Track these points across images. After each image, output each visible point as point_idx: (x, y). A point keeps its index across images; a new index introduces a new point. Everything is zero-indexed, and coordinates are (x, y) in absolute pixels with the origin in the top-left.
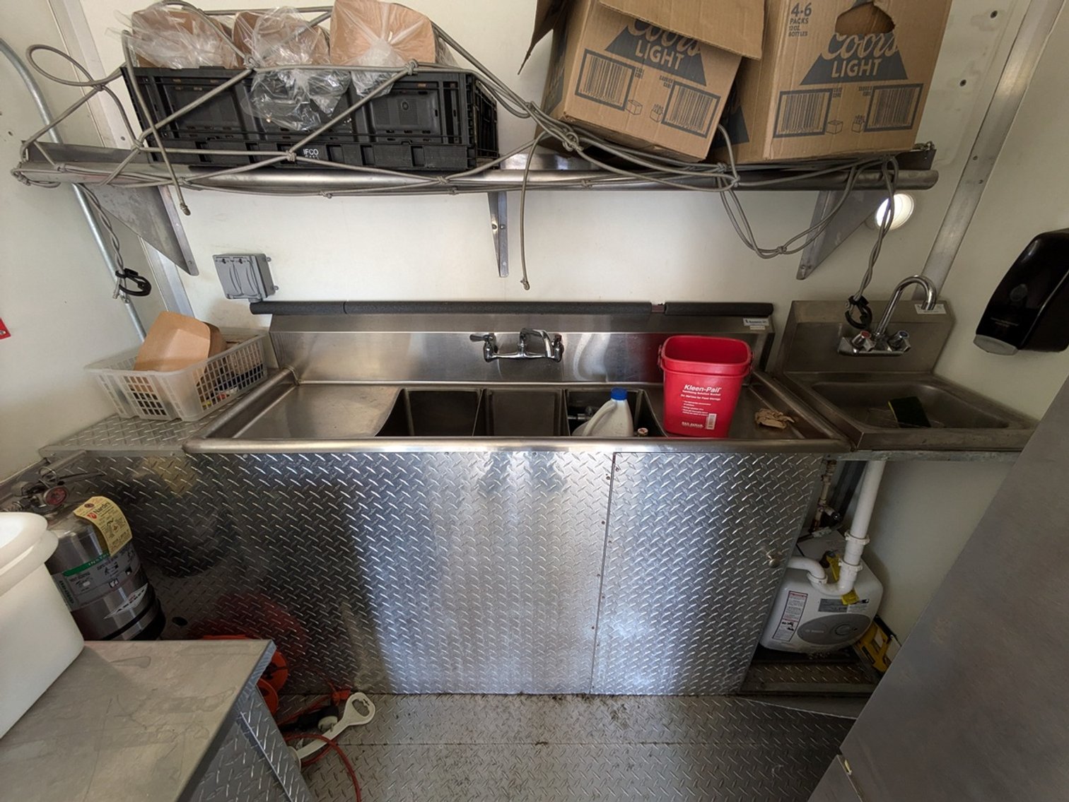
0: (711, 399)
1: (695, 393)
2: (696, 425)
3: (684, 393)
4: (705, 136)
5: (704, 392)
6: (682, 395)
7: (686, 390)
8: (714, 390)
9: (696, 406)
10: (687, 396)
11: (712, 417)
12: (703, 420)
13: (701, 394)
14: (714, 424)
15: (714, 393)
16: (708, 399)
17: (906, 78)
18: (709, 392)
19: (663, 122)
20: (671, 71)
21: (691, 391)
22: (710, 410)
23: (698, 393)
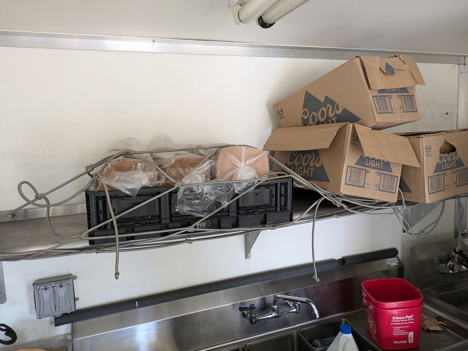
0: (409, 323)
1: (400, 321)
2: (403, 342)
3: (393, 322)
4: (395, 193)
5: (405, 319)
6: (392, 324)
7: (394, 320)
8: (409, 317)
9: (401, 329)
10: (395, 324)
11: (411, 334)
12: (406, 338)
13: (403, 321)
14: (413, 338)
15: (410, 319)
16: (407, 323)
17: (464, 166)
18: (407, 319)
19: (379, 190)
20: (379, 169)
21: (397, 320)
22: (409, 330)
23: (401, 321)
